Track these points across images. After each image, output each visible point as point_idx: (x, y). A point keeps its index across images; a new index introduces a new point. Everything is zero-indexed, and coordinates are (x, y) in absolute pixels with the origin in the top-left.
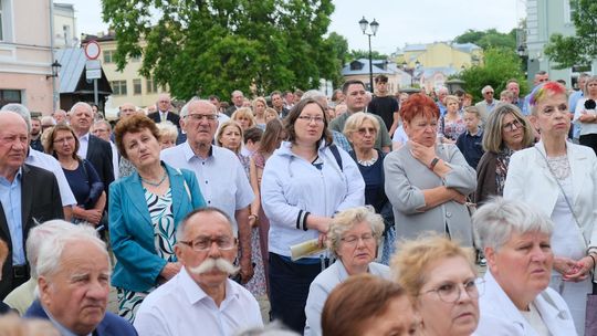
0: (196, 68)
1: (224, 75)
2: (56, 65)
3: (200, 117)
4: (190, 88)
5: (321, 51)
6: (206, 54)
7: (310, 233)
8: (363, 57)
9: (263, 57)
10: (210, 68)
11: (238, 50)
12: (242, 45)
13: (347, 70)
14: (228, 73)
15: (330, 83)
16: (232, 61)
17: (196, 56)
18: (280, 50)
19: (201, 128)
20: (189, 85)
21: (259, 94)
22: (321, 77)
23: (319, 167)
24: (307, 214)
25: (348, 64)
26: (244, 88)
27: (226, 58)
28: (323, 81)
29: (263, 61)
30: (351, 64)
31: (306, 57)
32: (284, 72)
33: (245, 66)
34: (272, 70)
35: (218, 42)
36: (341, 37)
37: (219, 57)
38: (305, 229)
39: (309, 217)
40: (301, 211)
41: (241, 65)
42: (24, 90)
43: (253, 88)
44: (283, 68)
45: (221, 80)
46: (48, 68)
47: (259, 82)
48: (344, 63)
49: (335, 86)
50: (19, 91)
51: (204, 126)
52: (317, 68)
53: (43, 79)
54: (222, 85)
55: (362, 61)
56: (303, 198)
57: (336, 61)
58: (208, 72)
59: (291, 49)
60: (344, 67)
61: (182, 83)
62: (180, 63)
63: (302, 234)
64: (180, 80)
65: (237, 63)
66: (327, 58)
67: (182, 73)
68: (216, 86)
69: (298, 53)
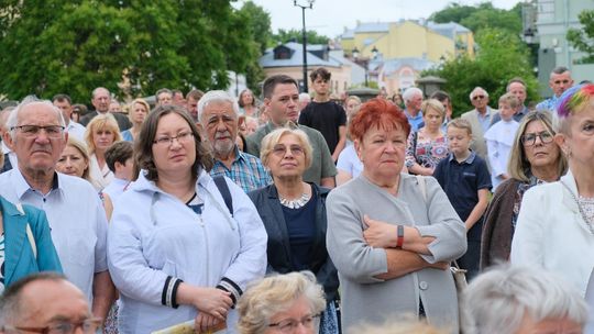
0: (37, 51)
1: (81, 62)
3: (34, 129)
4: (29, 81)
5: (230, 30)
6: (52, 30)
7: (183, 312)
8: (293, 41)
9: (141, 36)
10: (58, 51)
11: (100, 24)
12: (107, 17)
13: (268, 60)
14: (86, 59)
15: (242, 78)
16: (93, 41)
17: (37, 33)
18: (165, 26)
19: (36, 147)
20: (26, 78)
21: (134, 94)
22: (229, 69)
23: (197, 209)
24: (179, 282)
25: (270, 50)
26: (110, 83)
27: (83, 36)
28: (232, 75)
29: (141, 41)
30: (275, 51)
31: (206, 39)
32: (173, 59)
33: (114, 49)
34: (154, 56)
35: (70, 11)
36: (260, 9)
37: (72, 35)
38: (175, 305)
39: (181, 286)
40: (169, 278)
41: (106, 46)
43: (125, 84)
44: (171, 53)
45: (75, 70)
47: (134, 75)
48: (263, 48)
49: (250, 83)
51: (42, 145)
52: (222, 55)
55: (291, 46)
56: (172, 256)
57: (252, 45)
58: (55, 58)
59: (183, 24)
60: (264, 54)
61: (15, 75)
63: (170, 313)
64: (12, 70)
65: (99, 43)
66: (237, 40)
67: (16, 59)
68: (67, 79)
69: (194, 31)
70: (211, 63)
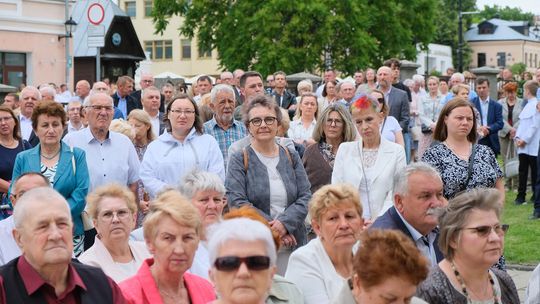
0: (250, 29)
1: (285, 39)
2: (70, 22)
3: (100, 108)
4: (243, 55)
6: (262, 12)
10: (267, 29)
14: (290, 37)
16: (295, 21)
17: (251, 15)
18: (357, 10)
27: (288, 16)
30: (479, 26)
37: (279, 16)
41: (306, 25)
42: (30, 53)
44: (363, 33)
45: (281, 46)
46: (61, 26)
47: (333, 50)
50: (24, 55)
51: (103, 116)
53: (54, 40)
54: (281, 52)
55: (494, 21)
59: (374, 7)
61: (232, 49)
62: (231, 24)
64: (230, 45)
65: (300, 23)
66: (422, 20)
67: (234, 36)
68: (274, 53)
69: (384, 12)
70: (399, 40)
